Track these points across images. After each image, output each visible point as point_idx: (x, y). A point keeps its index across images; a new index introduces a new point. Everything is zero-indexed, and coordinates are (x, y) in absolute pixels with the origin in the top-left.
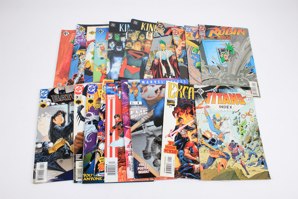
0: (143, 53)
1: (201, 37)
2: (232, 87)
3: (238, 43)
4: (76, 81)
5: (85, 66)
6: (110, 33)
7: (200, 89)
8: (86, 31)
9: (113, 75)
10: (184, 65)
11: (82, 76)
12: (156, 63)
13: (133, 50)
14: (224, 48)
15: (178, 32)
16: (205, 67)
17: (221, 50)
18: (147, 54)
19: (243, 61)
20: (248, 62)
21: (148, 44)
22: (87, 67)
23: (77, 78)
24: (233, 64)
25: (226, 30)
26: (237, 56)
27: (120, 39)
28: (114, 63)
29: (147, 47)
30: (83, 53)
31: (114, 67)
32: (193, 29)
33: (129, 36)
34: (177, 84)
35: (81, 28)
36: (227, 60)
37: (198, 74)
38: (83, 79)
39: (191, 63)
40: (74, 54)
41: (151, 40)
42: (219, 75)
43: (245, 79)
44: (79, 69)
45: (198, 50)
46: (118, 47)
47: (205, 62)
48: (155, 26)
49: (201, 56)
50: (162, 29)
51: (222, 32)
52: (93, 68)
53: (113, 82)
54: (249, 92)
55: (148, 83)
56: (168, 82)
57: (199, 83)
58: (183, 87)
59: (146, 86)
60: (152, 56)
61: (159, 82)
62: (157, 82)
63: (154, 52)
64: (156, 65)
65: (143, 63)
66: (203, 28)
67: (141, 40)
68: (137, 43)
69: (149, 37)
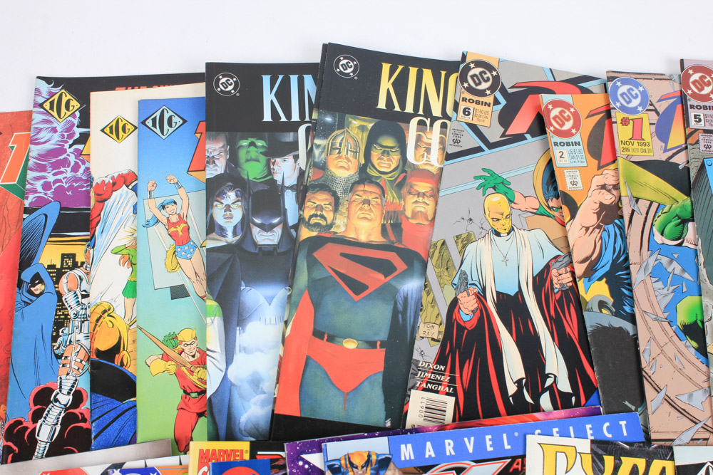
0: (392, 257)
1: (701, 137)
4: (46, 432)
5: (91, 336)
6: (215, 139)
7: (708, 469)
8: (85, 121)
9: (241, 396)
10: (618, 323)
11: (78, 397)
12: (466, 318)
13: (342, 241)
15: (576, 116)
18: (416, 262)
21: (419, 194)
22: (104, 344)
23: (54, 414)
27: (270, 173)
28: (241, 322)
29: (415, 215)
30: (73, 256)
31: (245, 350)
32: (657, 91)
33: (317, 152)
34: (585, 446)
35: (56, 97)
38: (84, 420)
39: (652, 305)
40: (29, 265)
41: (434, 170)
44: (59, 357)
45: (684, 222)
46: (258, 221)
48: (453, 78)
49: (701, 259)
50: (490, 99)
52: (135, 350)
53: (247, 457)
55: (430, 456)
56: (539, 444)
57: (700, 425)
58: (617, 461)
59: (421, 472)
60: (446, 273)
61: (491, 443)
62: (480, 444)
63: (453, 249)
64: (466, 331)
65: (400, 316)
66: (706, 80)
67: (383, 176)
68: (361, 193)
69: (422, 151)
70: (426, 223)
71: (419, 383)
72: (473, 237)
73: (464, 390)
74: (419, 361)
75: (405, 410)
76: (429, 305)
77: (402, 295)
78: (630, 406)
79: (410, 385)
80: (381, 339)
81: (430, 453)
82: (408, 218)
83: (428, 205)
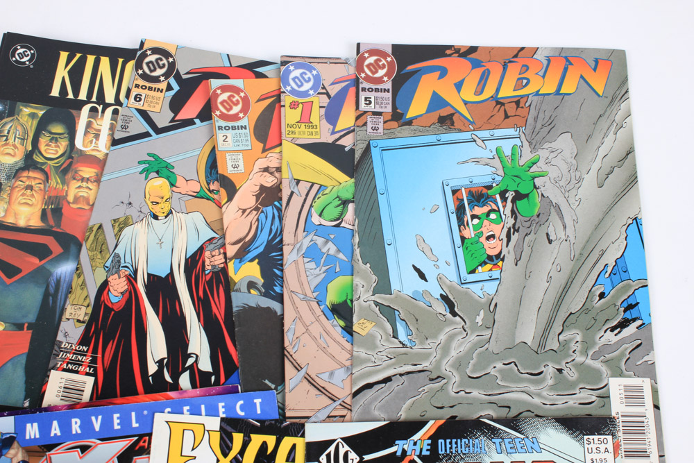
0: (49, 241)
1: (369, 119)
2: (513, 423)
3: (565, 143)
7: (338, 445)
10: (266, 303)
12: (114, 300)
14: (487, 180)
15: (246, 101)
16: (377, 304)
17: (470, 193)
19: (586, 253)
20: (610, 259)
21: (83, 179)
24: (527, 276)
25: (505, 66)
26: (554, 228)
29: (77, 200)
32: (329, 74)
34: (214, 423)
36: (498, 256)
37: (334, 349)
39: (302, 285)
41: (100, 156)
42: (446, 350)
43: (589, 368)
45: (345, 203)
47: (374, 278)
48: (131, 65)
49: (357, 239)
50: (163, 86)
51: (484, 79)
54: (603, 447)
55: (55, 434)
56: (167, 422)
57: (338, 402)
58: (246, 438)
59: (45, 450)
60: (99, 256)
61: (118, 421)
62: (107, 423)
63: (109, 232)
64: (113, 313)
65: (51, 298)
66: (381, 64)
67: (49, 162)
68: (24, 179)
69: (91, 137)
70: (87, 207)
71: (60, 363)
72: (130, 220)
73: (104, 370)
74: (62, 342)
75: (43, 390)
76: (79, 287)
77: (55, 278)
78: (270, 384)
79: (51, 365)
80: (29, 321)
81: (55, 432)
82: (69, 203)
83: (91, 189)
